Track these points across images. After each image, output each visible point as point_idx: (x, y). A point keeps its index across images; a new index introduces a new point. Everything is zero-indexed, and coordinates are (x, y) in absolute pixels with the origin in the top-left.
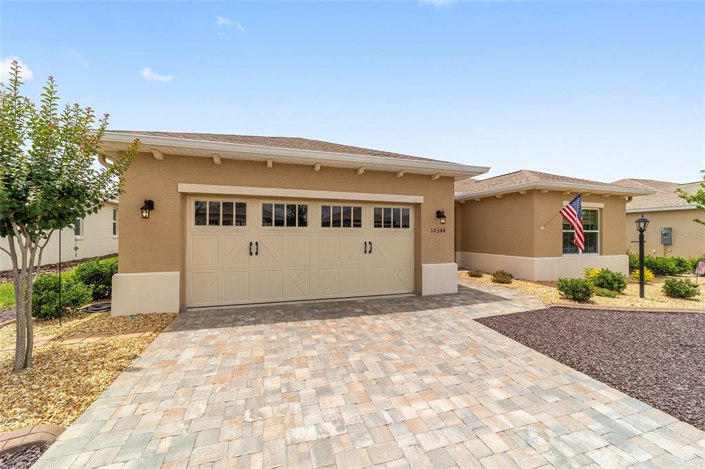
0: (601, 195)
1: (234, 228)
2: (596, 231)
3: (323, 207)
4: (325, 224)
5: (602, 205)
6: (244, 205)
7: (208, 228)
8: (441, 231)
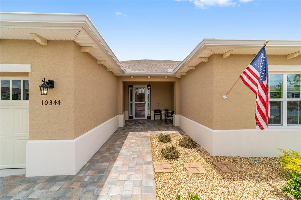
8: (55, 103)
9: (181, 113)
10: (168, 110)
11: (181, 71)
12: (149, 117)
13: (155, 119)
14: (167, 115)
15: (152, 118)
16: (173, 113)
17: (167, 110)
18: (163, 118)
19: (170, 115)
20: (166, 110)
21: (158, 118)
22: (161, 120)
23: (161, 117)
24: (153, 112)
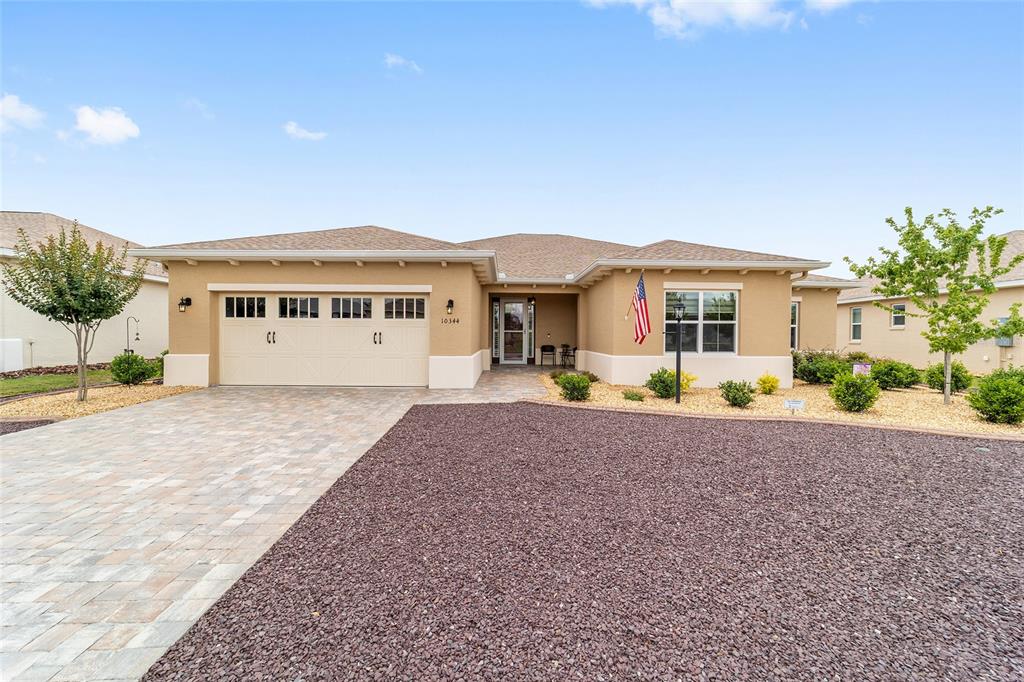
0: (738, 271)
1: (256, 319)
2: (732, 322)
3: (333, 299)
4: (336, 314)
5: (740, 286)
6: (263, 300)
7: (235, 319)
9: (588, 348)
10: (568, 346)
12: (531, 360)
13: (544, 363)
14: (565, 354)
15: (538, 362)
16: (575, 349)
17: (565, 347)
18: (559, 361)
19: (571, 353)
20: (563, 346)
21: (548, 361)
22: (555, 365)
23: (554, 360)
24: (539, 349)
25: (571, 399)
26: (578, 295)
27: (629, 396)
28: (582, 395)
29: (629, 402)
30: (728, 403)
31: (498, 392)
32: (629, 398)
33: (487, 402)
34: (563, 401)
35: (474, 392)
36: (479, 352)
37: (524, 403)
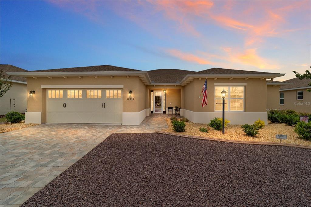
8: (132, 99)
9: (185, 108)
11: (184, 83)
12: (164, 112)
13: (169, 113)
14: (176, 110)
15: (167, 113)
16: (180, 108)
18: (174, 112)
19: (179, 110)
20: (176, 107)
21: (170, 113)
22: (173, 114)
23: (172, 112)
24: (167, 109)
25: (178, 132)
26: (180, 89)
27: (202, 130)
28: (182, 130)
29: (202, 133)
30: (245, 133)
31: (148, 127)
32: (202, 131)
33: (142, 132)
34: (173, 133)
35: (139, 126)
36: (145, 110)
37: (157, 133)
